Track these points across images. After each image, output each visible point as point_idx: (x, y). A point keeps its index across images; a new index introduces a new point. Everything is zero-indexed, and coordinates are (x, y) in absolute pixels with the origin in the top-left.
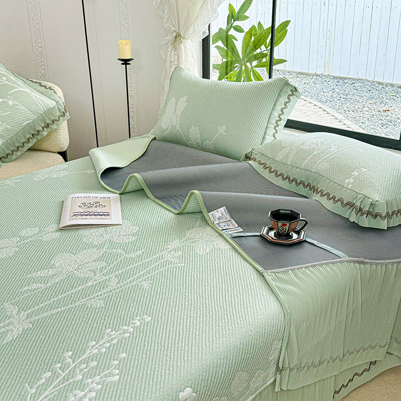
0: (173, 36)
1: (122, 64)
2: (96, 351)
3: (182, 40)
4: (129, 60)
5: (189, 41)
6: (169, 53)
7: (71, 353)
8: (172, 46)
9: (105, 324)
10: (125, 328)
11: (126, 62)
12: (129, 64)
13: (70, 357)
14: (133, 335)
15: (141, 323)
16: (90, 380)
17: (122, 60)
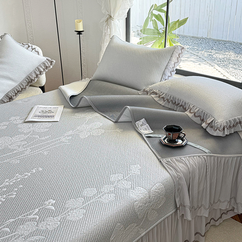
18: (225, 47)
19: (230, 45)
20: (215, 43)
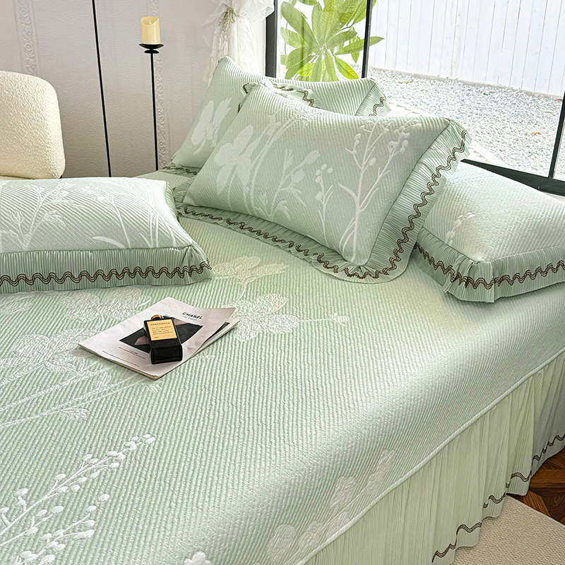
0: (222, 12)
1: (146, 52)
2: (64, 489)
3: (235, 18)
4: (156, 46)
5: (246, 20)
6: (215, 37)
7: (26, 491)
8: (219, 28)
9: (84, 446)
10: (114, 453)
11: (152, 49)
12: (157, 52)
13: (25, 498)
14: (124, 465)
15: (139, 447)
16: (49, 536)
17: (146, 46)
18: (493, 99)
19: (503, 95)
20: (470, 90)
